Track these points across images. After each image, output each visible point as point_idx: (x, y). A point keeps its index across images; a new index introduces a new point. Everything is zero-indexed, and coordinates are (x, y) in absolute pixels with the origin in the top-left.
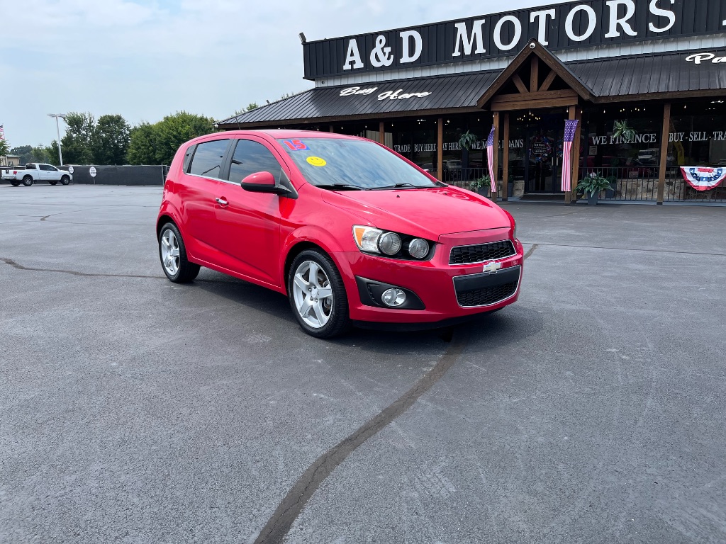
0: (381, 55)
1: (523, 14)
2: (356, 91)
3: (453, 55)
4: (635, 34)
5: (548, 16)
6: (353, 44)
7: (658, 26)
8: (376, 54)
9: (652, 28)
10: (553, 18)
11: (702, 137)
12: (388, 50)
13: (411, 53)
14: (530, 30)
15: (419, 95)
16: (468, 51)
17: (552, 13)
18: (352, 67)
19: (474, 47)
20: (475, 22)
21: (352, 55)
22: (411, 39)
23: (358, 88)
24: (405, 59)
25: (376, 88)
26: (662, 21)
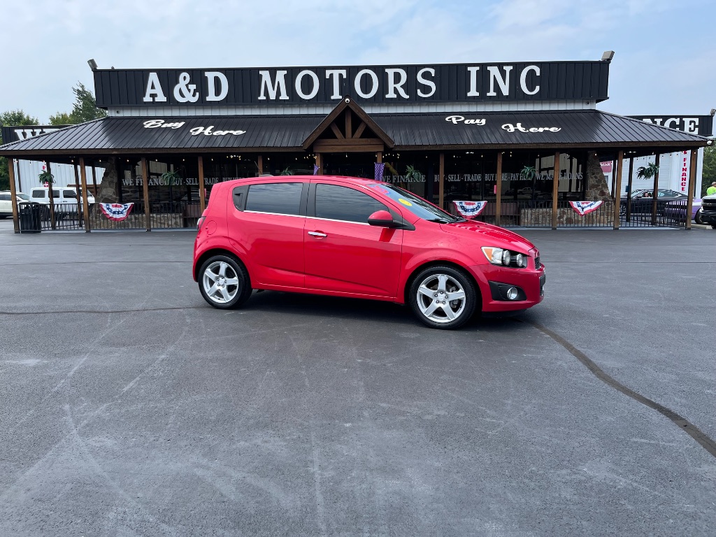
0: (185, 91)
1: (320, 71)
2: (161, 124)
3: (259, 98)
4: (408, 97)
5: (341, 75)
6: (153, 77)
7: (424, 93)
8: (180, 90)
9: (419, 93)
10: (345, 77)
11: (457, 178)
12: (193, 87)
13: (218, 93)
14: (326, 85)
15: (235, 133)
16: (273, 96)
17: (344, 72)
18: (154, 99)
19: (278, 93)
20: (278, 72)
21: (153, 87)
22: (217, 80)
23: (163, 121)
24: (211, 97)
25: (183, 123)
26: (426, 89)
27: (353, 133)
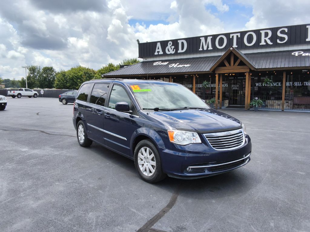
0: (170, 49)
1: (227, 35)
2: (160, 63)
3: (200, 50)
4: (272, 44)
5: (237, 36)
6: (159, 45)
7: (281, 41)
8: (168, 49)
9: (278, 41)
10: (239, 37)
11: (299, 84)
12: (173, 47)
13: (183, 49)
14: (230, 41)
15: (186, 66)
16: (205, 48)
17: (239, 35)
18: (158, 53)
19: (208, 47)
20: (208, 37)
21: (158, 49)
22: (183, 43)
23: (161, 62)
24: (180, 51)
25: (168, 62)
26: (282, 39)
27: (234, 64)
